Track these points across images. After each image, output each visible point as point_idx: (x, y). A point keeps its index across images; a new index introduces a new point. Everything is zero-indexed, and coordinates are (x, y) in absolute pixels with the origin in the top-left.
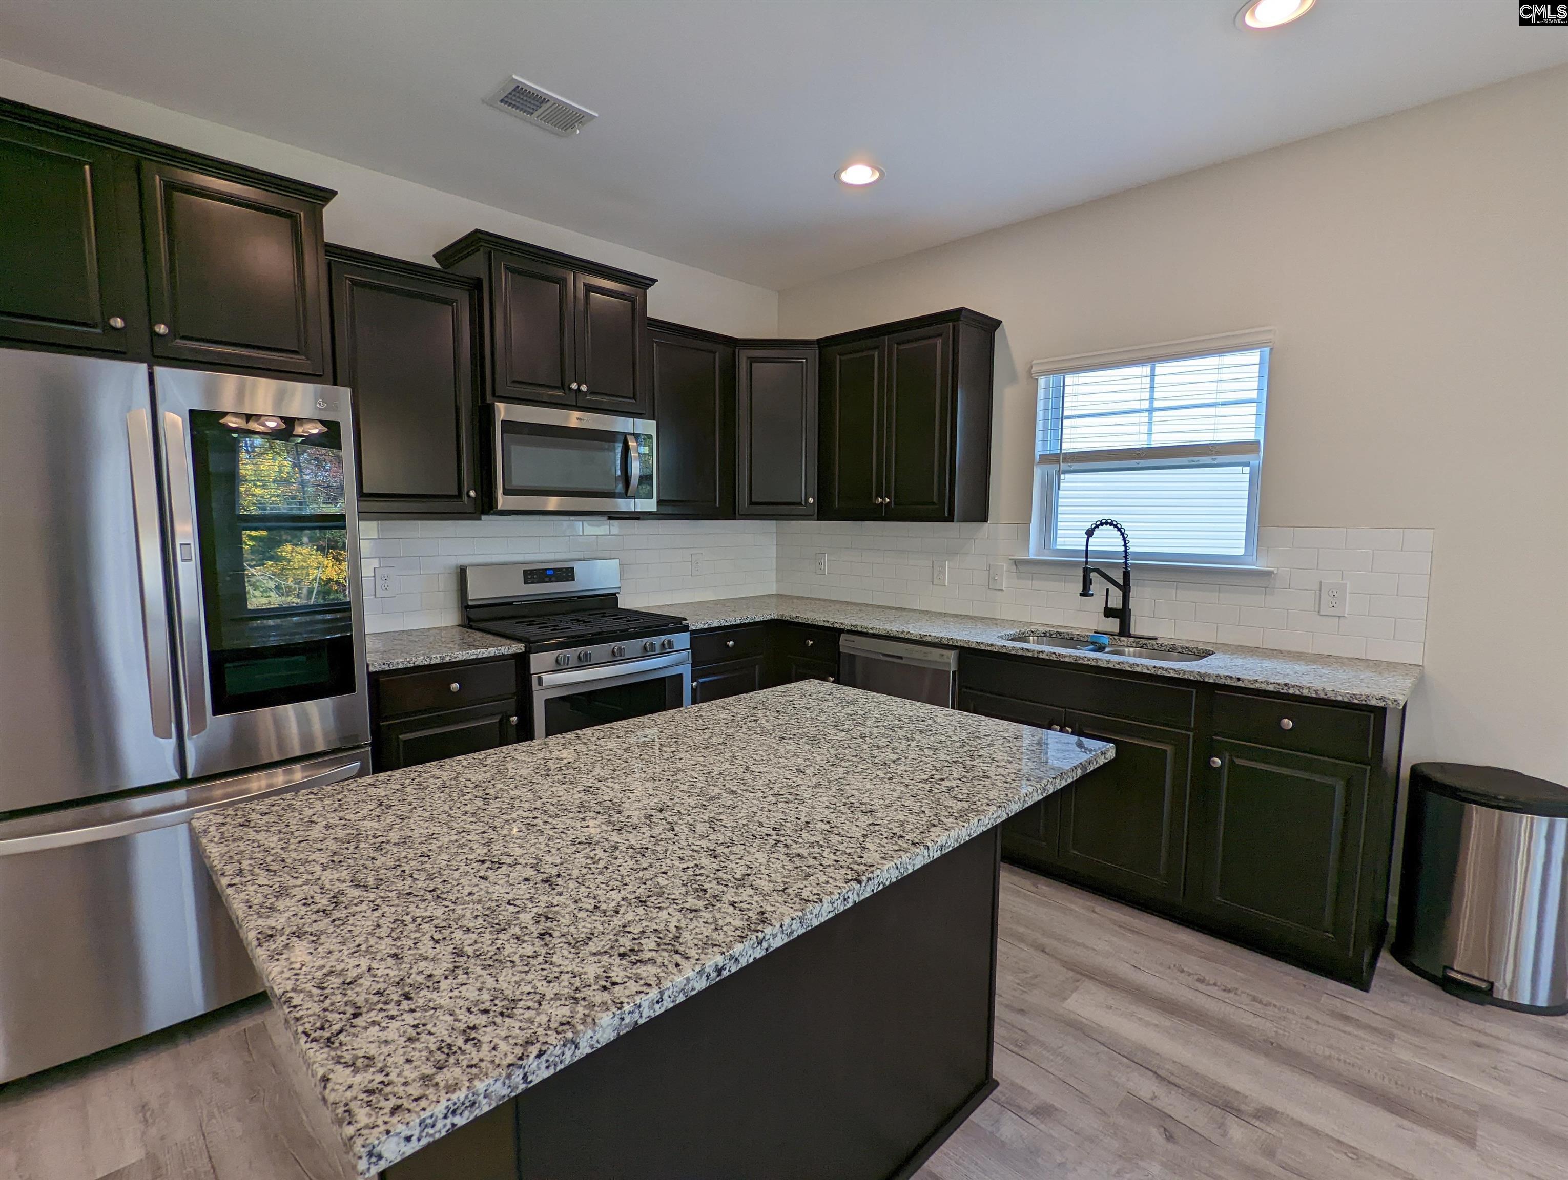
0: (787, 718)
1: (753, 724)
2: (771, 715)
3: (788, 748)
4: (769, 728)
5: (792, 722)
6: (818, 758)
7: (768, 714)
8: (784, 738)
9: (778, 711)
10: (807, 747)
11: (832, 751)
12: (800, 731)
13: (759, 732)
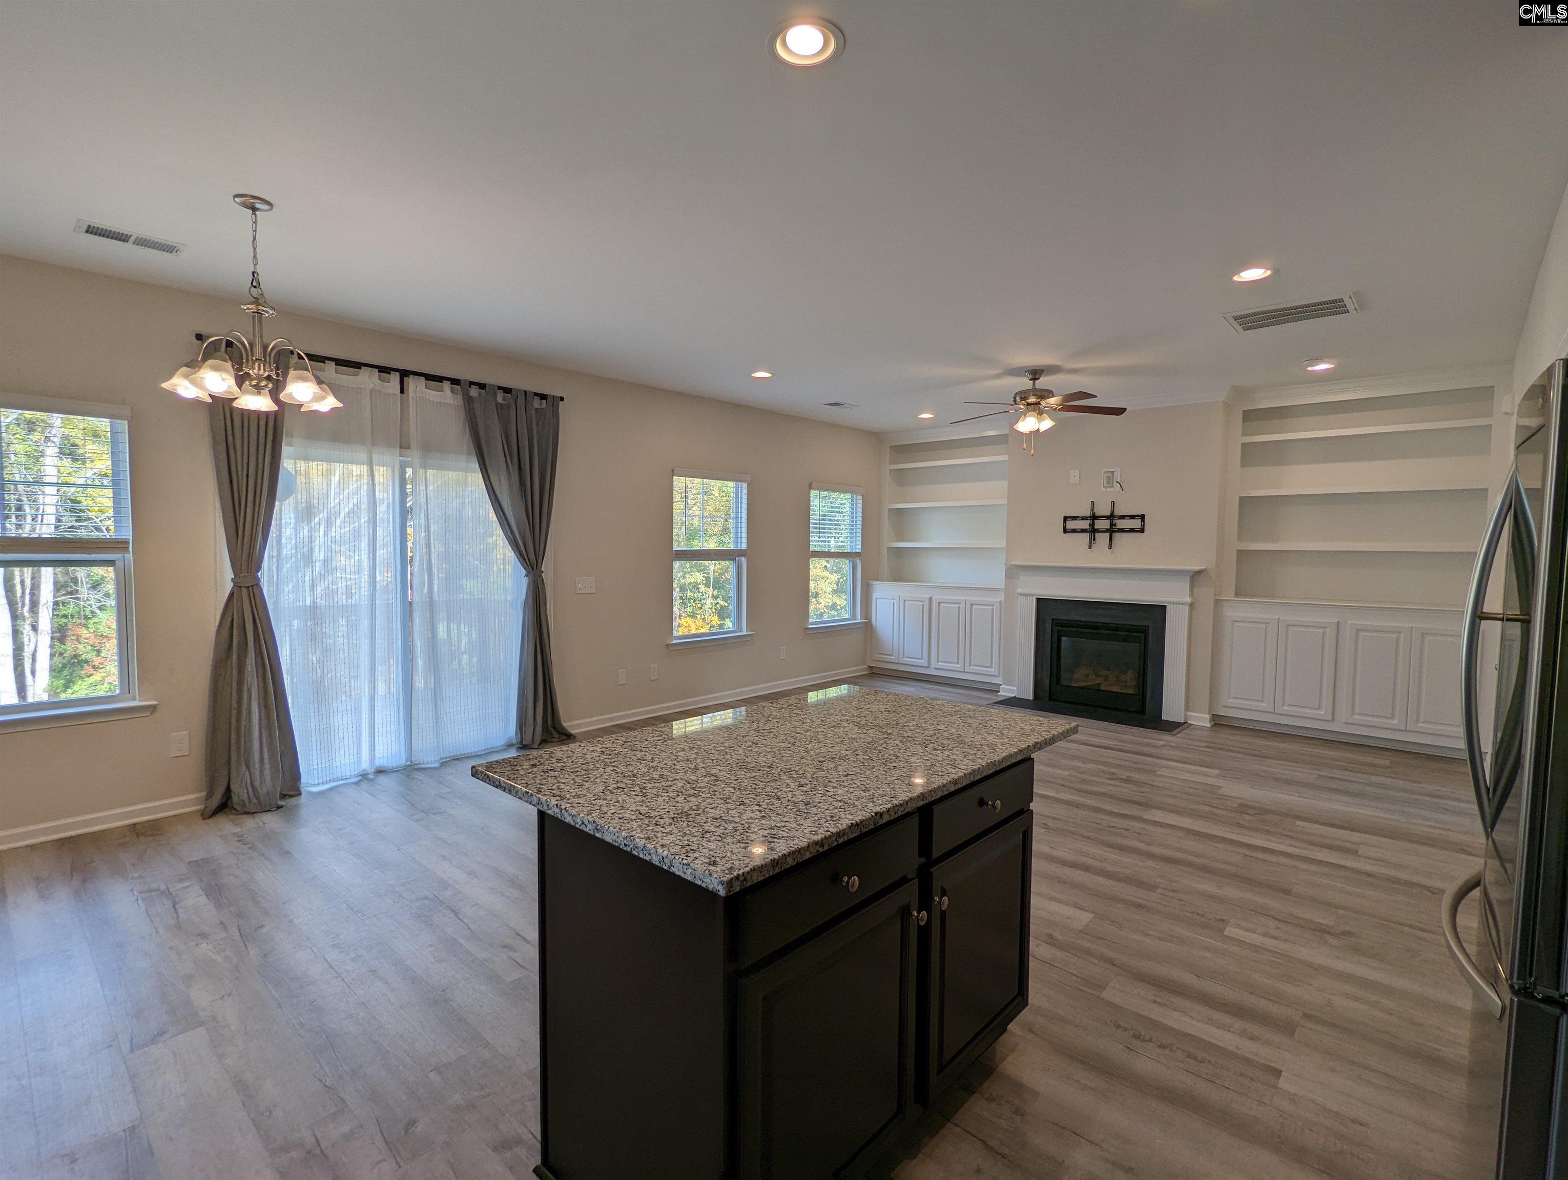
0: (768, 789)
1: (803, 781)
2: (786, 795)
3: (765, 759)
4: (785, 777)
5: (762, 785)
6: (741, 752)
7: (790, 795)
8: (769, 767)
9: (779, 799)
10: (749, 760)
11: (728, 757)
12: (754, 774)
13: (794, 773)
